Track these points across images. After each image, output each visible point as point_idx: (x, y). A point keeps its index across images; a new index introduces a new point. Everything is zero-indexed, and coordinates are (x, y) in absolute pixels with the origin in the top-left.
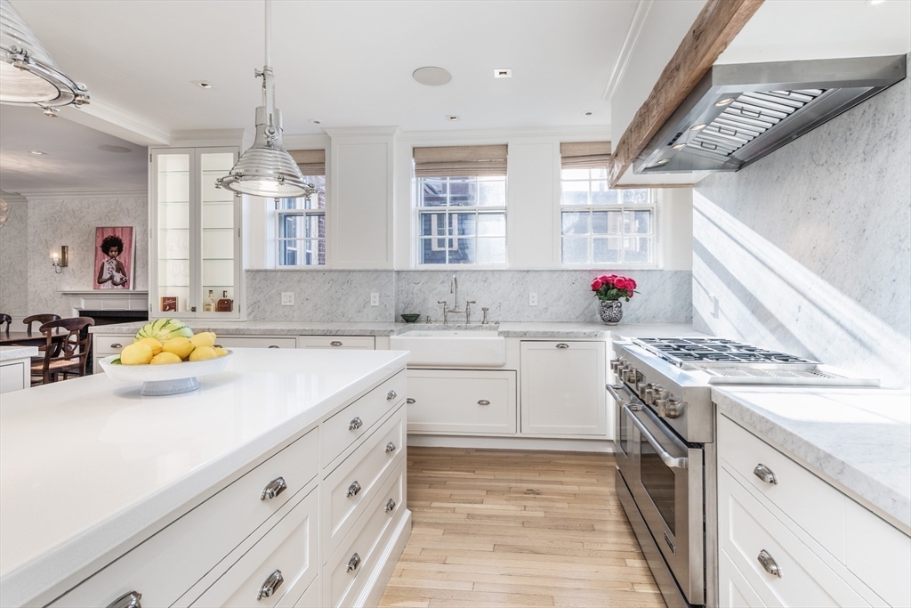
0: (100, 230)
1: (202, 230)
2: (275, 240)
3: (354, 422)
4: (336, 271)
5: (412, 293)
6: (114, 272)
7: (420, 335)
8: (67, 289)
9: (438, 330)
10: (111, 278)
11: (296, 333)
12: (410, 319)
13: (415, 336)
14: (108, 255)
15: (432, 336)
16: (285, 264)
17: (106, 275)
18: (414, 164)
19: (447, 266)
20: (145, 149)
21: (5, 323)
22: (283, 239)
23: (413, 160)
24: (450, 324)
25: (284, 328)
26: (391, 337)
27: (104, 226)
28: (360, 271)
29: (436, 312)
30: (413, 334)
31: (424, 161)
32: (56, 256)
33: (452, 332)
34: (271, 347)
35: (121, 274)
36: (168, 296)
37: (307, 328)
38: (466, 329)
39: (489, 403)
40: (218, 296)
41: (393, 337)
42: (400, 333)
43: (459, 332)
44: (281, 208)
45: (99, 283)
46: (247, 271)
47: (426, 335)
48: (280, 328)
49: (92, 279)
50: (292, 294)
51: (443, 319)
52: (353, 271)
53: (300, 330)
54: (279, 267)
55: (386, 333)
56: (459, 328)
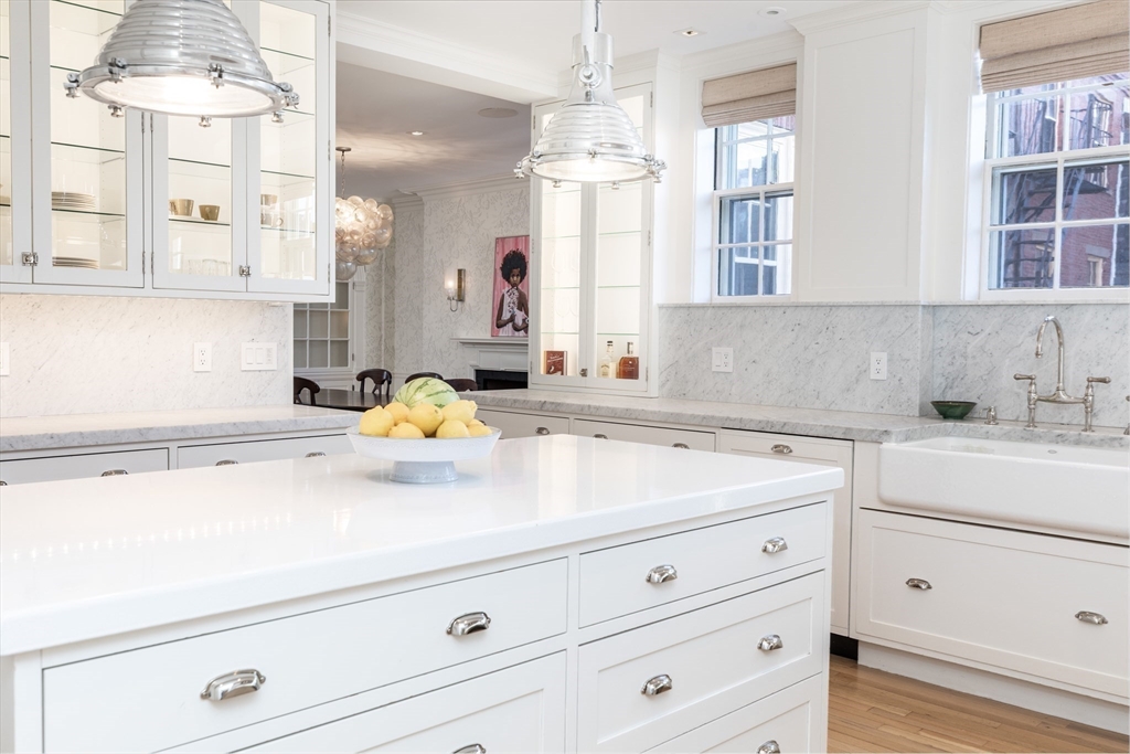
0: (500, 241)
1: (598, 236)
2: (711, 249)
3: (660, 570)
4: (806, 306)
5: (965, 356)
6: (515, 309)
7: (968, 449)
8: (464, 335)
9: (1010, 439)
10: (512, 319)
11: (714, 424)
12: (953, 411)
13: (954, 449)
14: (509, 282)
15: (992, 452)
16: (730, 294)
17: (506, 316)
18: (980, 62)
19: (1056, 293)
20: (528, 107)
21: (386, 382)
22: (726, 245)
23: (978, 55)
24: (1039, 430)
25: (697, 413)
26: (885, 445)
27: (505, 235)
28: (850, 306)
29: (1010, 401)
30: (950, 445)
31: (1004, 52)
32: (451, 284)
33: (1043, 448)
34: (676, 445)
35: (523, 313)
36: (555, 349)
37: (733, 416)
38: (1078, 442)
39: (1104, 621)
40: (619, 352)
41: (889, 445)
42: (907, 439)
43: (1061, 449)
44: (724, 187)
45: (499, 326)
46: (661, 307)
47: (980, 450)
48: (690, 412)
49: (490, 321)
50: (730, 351)
51: (1024, 417)
52: (838, 306)
53: (721, 419)
54: (718, 300)
55: (874, 437)
56: (1060, 439)
